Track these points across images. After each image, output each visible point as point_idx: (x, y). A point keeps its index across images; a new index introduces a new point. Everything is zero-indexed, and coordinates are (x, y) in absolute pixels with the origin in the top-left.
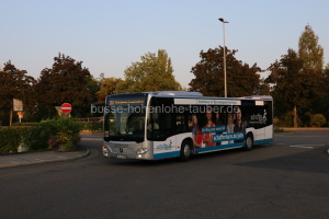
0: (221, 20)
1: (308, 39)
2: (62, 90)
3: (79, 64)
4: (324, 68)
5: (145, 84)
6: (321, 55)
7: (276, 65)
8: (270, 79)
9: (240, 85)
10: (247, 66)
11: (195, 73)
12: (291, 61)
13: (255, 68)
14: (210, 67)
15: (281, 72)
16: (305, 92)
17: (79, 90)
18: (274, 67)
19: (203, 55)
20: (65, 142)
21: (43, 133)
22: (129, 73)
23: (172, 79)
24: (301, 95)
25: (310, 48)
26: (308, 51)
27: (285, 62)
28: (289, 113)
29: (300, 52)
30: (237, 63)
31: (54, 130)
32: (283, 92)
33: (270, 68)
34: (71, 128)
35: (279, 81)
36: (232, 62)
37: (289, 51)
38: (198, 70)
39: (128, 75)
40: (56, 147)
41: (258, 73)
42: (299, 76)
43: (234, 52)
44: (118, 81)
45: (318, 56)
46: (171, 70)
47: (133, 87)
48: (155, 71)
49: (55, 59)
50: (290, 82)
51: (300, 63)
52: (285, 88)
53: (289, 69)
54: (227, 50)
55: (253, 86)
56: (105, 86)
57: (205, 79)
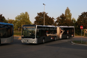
0: (44, 4)
1: (68, 11)
3: (1, 15)
4: (72, 19)
5: (21, 22)
6: (71, 16)
7: (59, 18)
8: (57, 22)
9: (48, 23)
10: (50, 18)
12: (63, 17)
13: (53, 19)
14: (40, 17)
15: (60, 20)
18: (58, 18)
19: (38, 14)
22: (16, 18)
23: (29, 20)
25: (68, 13)
26: (67, 14)
27: (61, 17)
29: (65, 14)
30: (48, 17)
33: (57, 19)
35: (59, 22)
36: (46, 16)
37: (62, 14)
38: (37, 18)
41: (53, 20)
42: (65, 21)
43: (47, 13)
44: (13, 20)
45: (70, 16)
46: (29, 18)
47: (17, 22)
48: (24, 18)
50: (62, 22)
51: (65, 18)
52: (61, 24)
53: (62, 19)
54: (45, 13)
55: (52, 23)
56: (9, 22)
57: (38, 21)
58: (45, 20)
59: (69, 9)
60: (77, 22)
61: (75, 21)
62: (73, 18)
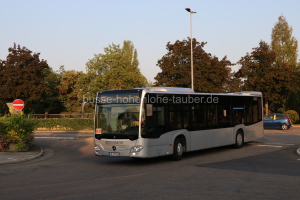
0: (188, 10)
1: (282, 31)
2: (17, 84)
3: (37, 56)
4: (298, 61)
5: (108, 78)
6: (295, 48)
7: (247, 58)
8: (240, 74)
9: (209, 80)
10: (216, 59)
11: (162, 66)
12: (262, 54)
13: (225, 62)
14: (177, 61)
15: (253, 66)
17: (37, 84)
18: (245, 61)
19: (170, 47)
20: (16, 142)
22: (91, 65)
23: (138, 73)
24: (273, 90)
25: (284, 40)
26: (281, 44)
27: (256, 55)
29: (273, 44)
30: (206, 56)
31: (5, 129)
33: (240, 62)
35: (250, 76)
36: (200, 54)
37: (261, 43)
38: (164, 63)
39: (91, 68)
41: (228, 66)
42: (272, 70)
43: (203, 44)
44: (80, 74)
45: (291, 50)
46: (136, 63)
47: (95, 81)
49: (10, 50)
50: (261, 76)
51: (272, 56)
52: (256, 83)
53: (261, 62)
54: (195, 42)
55: (223, 80)
56: (65, 79)
57: (172, 73)
58: (196, 69)
59: (286, 24)
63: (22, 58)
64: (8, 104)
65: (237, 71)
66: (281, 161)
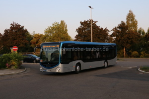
0: (90, 7)
1: (131, 16)
2: (14, 39)
3: (23, 27)
4: (138, 30)
5: (54, 37)
6: (137, 24)
7: (116, 28)
8: (113, 35)
9: (99, 38)
10: (102, 29)
11: (78, 32)
12: (123, 27)
13: (106, 30)
14: (85, 29)
15: (118, 32)
16: (129, 41)
17: (23, 40)
18: (115, 30)
19: (82, 23)
20: (14, 65)
21: (4, 60)
22: (46, 31)
23: (67, 34)
24: (127, 42)
25: (132, 20)
26: (130, 22)
27: (120, 27)
28: (122, 51)
29: (127, 22)
30: (98, 28)
31: (9, 59)
32: (119, 41)
33: (113, 30)
34: (17, 58)
35: (117, 36)
37: (122, 22)
38: (79, 30)
39: (46, 32)
40: (10, 67)
41: (107, 32)
42: (126, 33)
43: (96, 22)
44: (41, 35)
45: (135, 24)
46: (66, 30)
47: (48, 38)
48: (59, 31)
49: (11, 25)
50: (122, 36)
51: (127, 28)
53: (122, 30)
54: (93, 21)
55: (105, 38)
56: (35, 37)
57: (82, 35)
58: (93, 33)
59: (132, 13)
60: (147, 35)
61: (143, 33)
62: (141, 28)
63: (16, 28)
64: (11, 48)
65: (111, 34)
66: (131, 74)
